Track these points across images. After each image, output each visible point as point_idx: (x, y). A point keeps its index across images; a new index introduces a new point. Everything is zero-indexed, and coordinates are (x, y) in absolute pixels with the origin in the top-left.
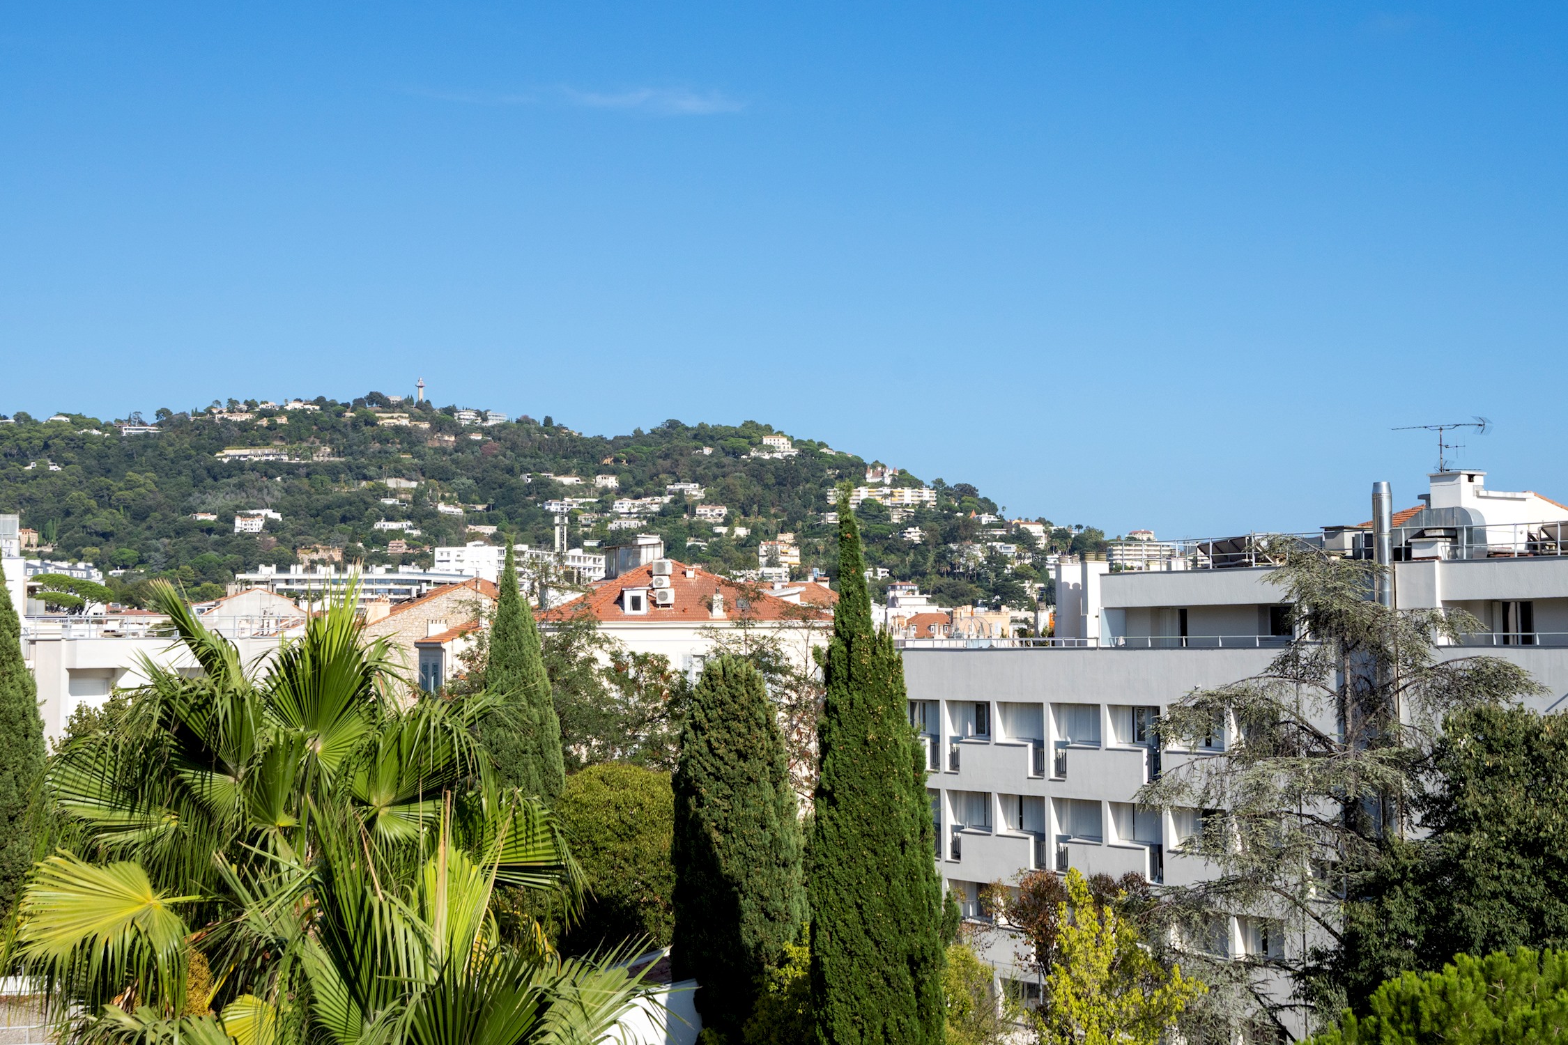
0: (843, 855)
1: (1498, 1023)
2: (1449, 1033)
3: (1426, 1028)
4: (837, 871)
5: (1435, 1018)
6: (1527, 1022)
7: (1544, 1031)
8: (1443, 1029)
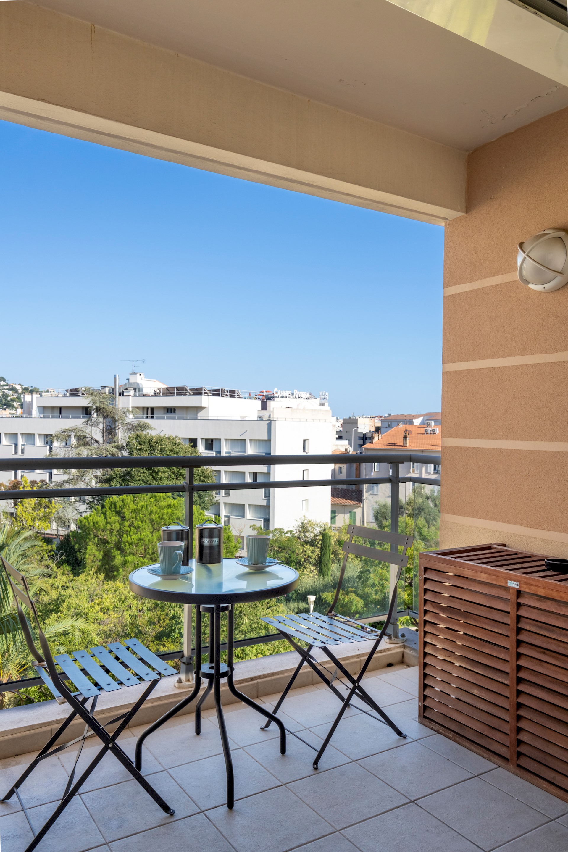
1: (135, 507)
2: (124, 511)
3: (118, 510)
5: (120, 507)
6: (143, 506)
7: (146, 509)
8: (122, 509)
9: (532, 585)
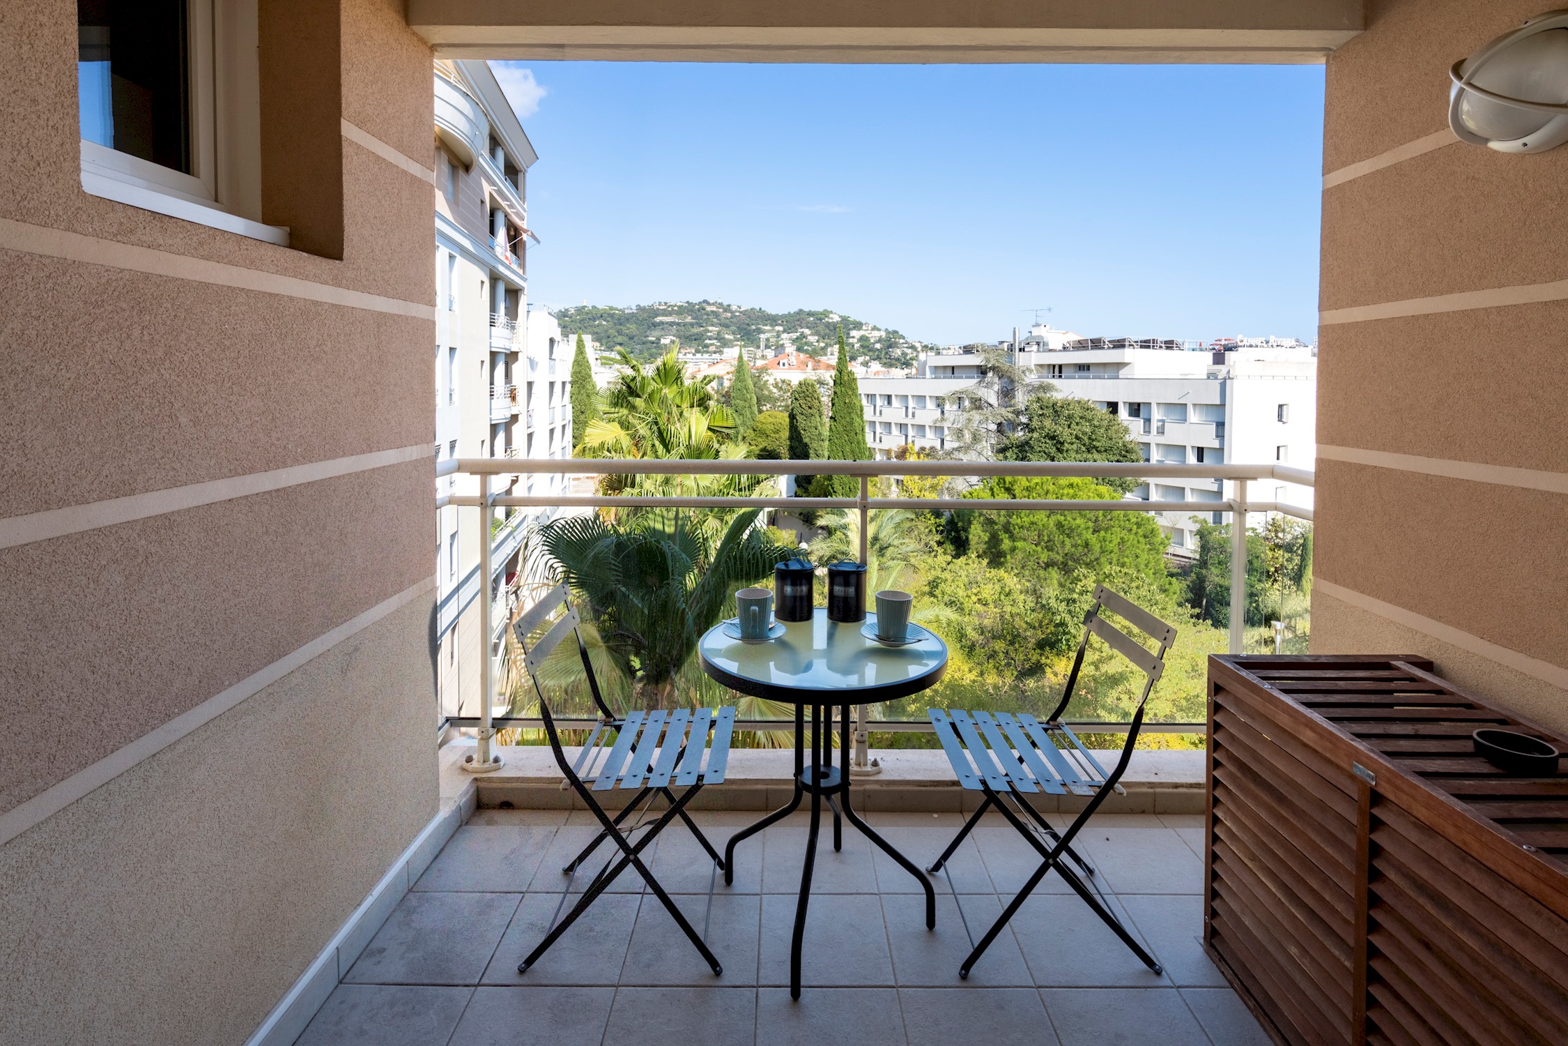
0: (838, 436)
1: (1028, 484)
2: (1014, 488)
3: (1007, 486)
4: (836, 441)
5: (1010, 483)
6: (1037, 484)
7: (1042, 487)
8: (1012, 485)
9: (1402, 791)
